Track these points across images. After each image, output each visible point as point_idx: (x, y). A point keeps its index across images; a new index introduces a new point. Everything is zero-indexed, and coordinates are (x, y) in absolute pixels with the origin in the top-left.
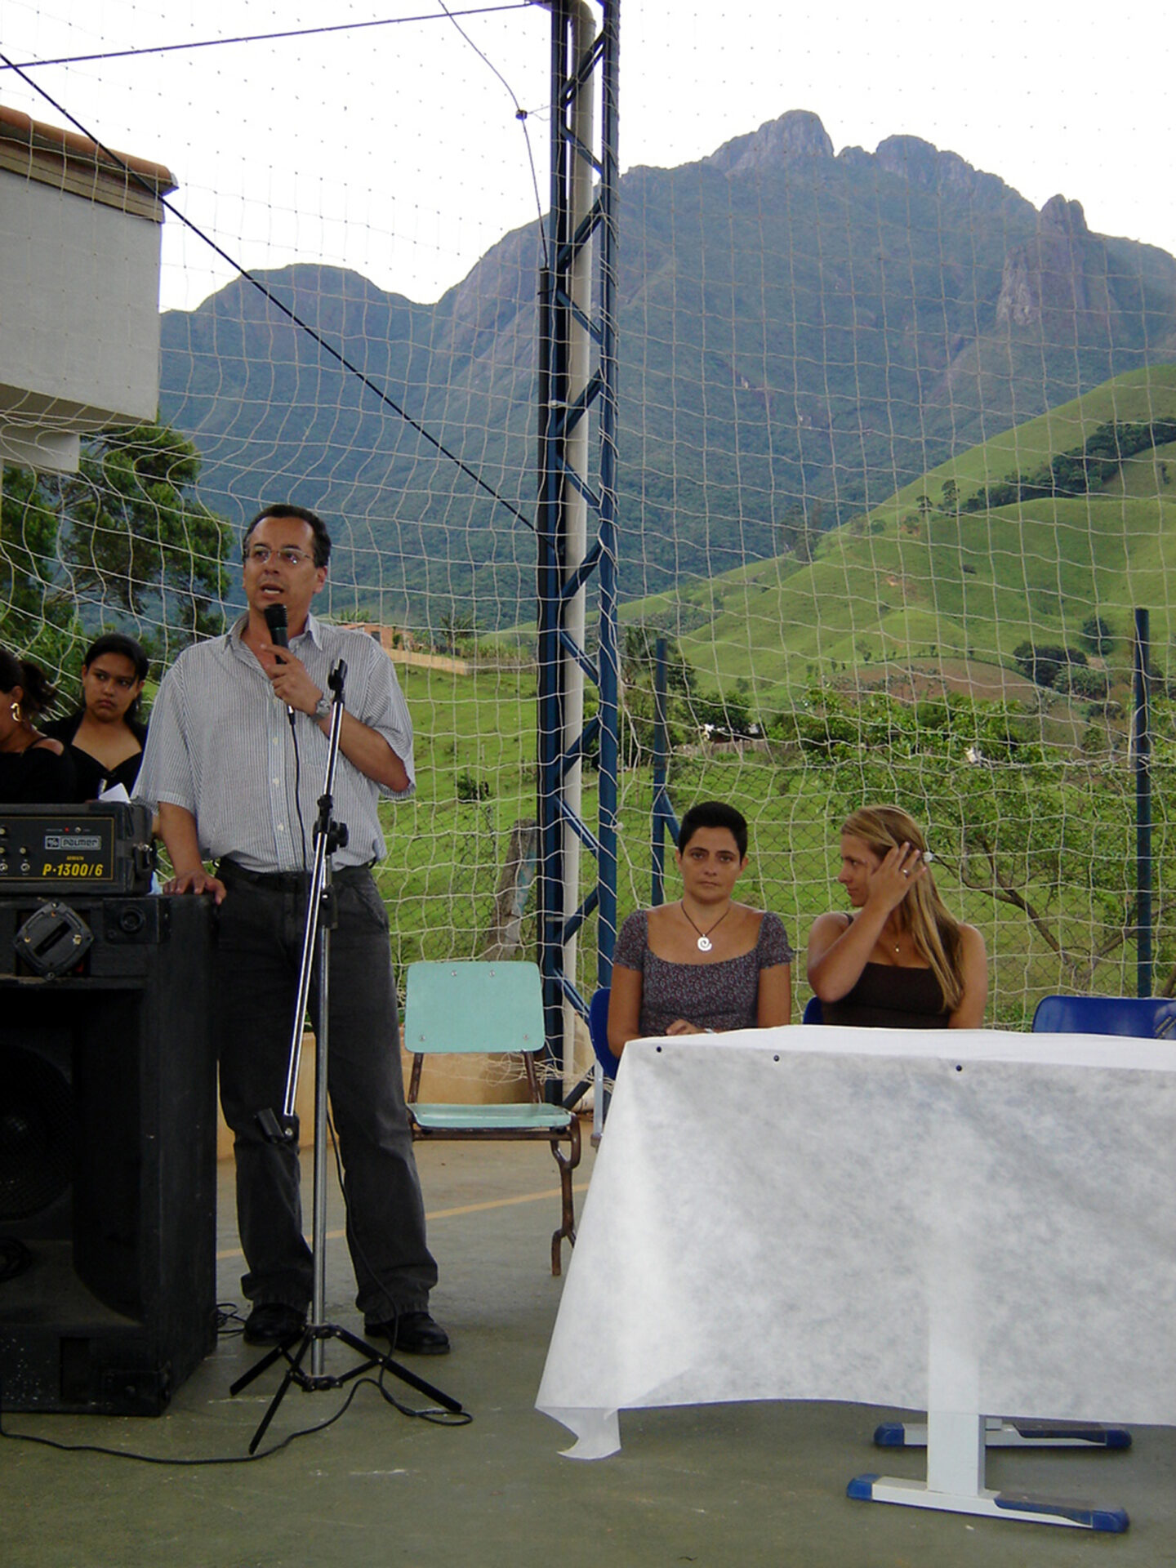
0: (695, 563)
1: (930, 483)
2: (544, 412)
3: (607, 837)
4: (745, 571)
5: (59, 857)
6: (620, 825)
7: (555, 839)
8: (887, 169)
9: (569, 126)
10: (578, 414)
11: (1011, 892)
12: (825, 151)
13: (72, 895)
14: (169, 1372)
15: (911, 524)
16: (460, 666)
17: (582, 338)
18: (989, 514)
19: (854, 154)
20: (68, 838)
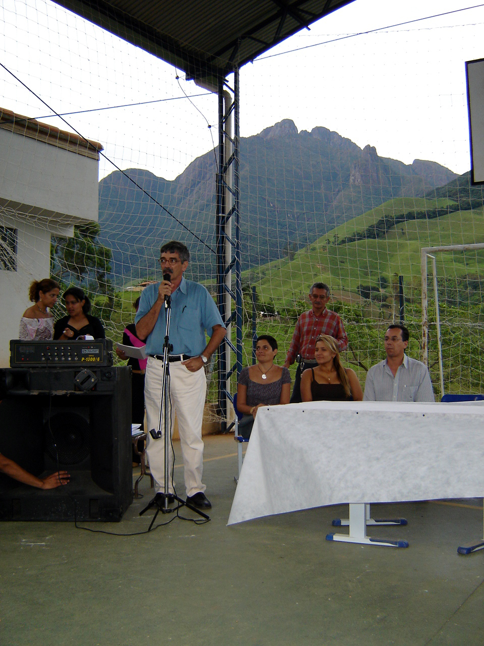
0: (255, 261)
1: (330, 235)
2: (218, 217)
3: (239, 347)
4: (270, 264)
5: (86, 356)
6: (243, 343)
7: (223, 348)
8: (315, 137)
9: (224, 130)
10: (228, 218)
11: (359, 363)
12: (295, 132)
13: (91, 367)
14: (122, 509)
15: (324, 248)
17: (229, 194)
18: (347, 246)
19: (304, 132)
20: (90, 350)
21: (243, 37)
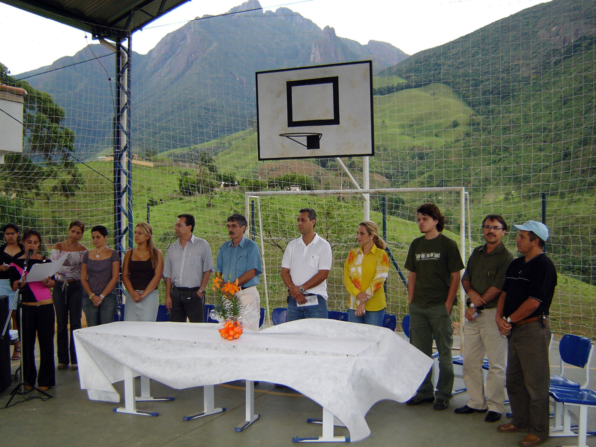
8: (279, 17)
16: (151, 164)
17: (123, 134)
19: (269, 13)
21: (136, 9)
